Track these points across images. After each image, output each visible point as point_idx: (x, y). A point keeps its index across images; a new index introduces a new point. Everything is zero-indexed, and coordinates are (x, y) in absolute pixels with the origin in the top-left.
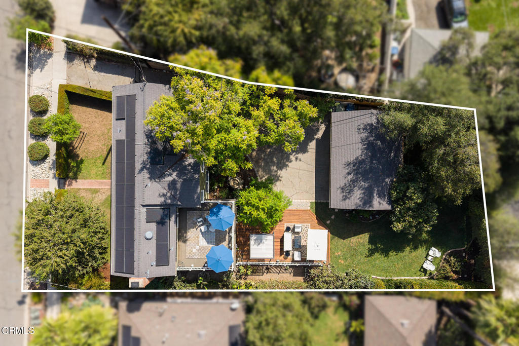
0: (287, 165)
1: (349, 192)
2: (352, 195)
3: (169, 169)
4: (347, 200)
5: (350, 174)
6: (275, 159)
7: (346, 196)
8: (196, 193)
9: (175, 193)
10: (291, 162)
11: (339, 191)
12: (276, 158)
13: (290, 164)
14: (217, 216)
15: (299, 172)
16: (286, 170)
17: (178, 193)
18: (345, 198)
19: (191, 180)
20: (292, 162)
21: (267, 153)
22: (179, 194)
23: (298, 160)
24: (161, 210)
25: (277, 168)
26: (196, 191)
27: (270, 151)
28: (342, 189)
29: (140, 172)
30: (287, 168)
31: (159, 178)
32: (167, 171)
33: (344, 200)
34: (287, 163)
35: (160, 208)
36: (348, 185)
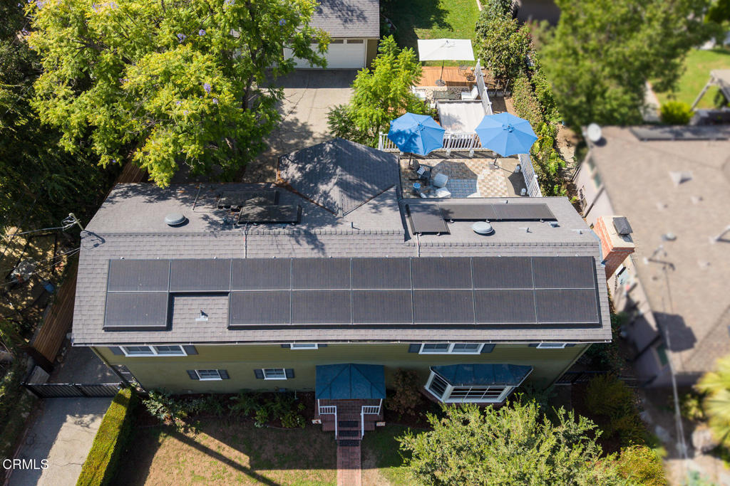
0: (303, 124)
1: (352, 11)
2: (356, 8)
3: (312, 202)
4: (366, 14)
5: (321, 9)
6: (292, 142)
7: (358, 17)
8: (366, 154)
9: (369, 191)
10: (297, 120)
11: (349, 25)
12: (290, 140)
13: (302, 121)
14: (415, 136)
15: (317, 108)
16: (311, 125)
17: (369, 186)
18: (362, 17)
19: (337, 154)
20: (299, 118)
21: (278, 152)
22: (371, 184)
23: (294, 110)
24: (414, 215)
25: (307, 138)
26: (362, 152)
27: (275, 148)
28: (346, 21)
29: (319, 246)
30: (309, 124)
31: (333, 212)
32: (317, 204)
33: (364, 18)
34: (300, 125)
35: (409, 216)
36: (339, 13)
